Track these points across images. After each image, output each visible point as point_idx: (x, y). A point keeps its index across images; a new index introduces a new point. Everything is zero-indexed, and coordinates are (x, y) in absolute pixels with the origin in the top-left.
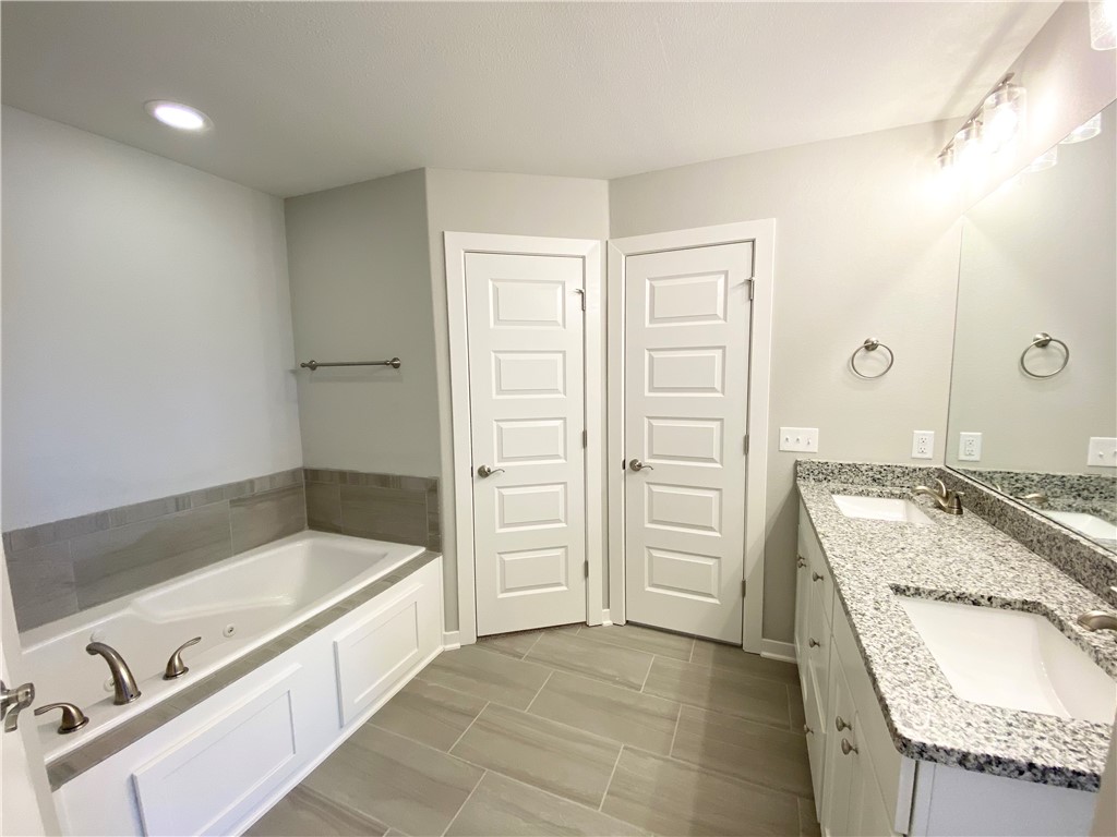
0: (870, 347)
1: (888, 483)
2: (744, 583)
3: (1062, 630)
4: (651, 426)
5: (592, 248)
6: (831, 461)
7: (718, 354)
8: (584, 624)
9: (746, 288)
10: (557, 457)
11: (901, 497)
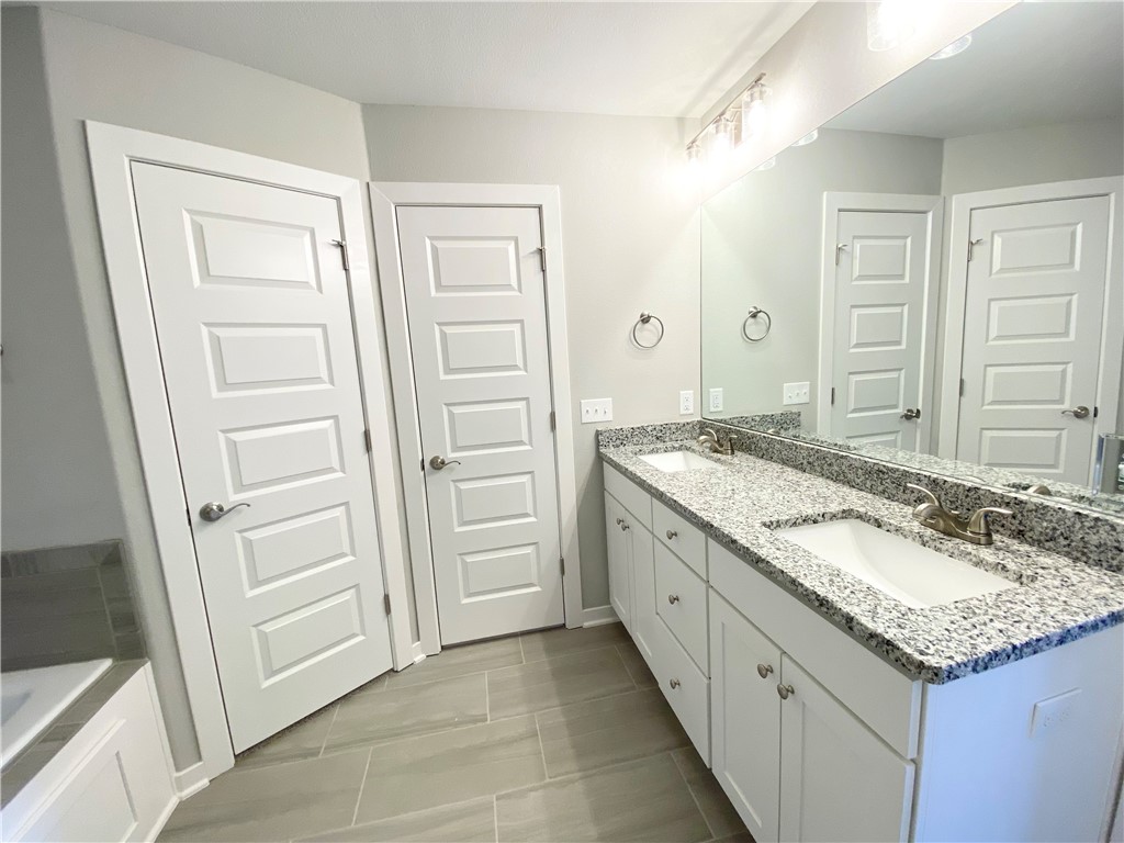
0: (645, 320)
1: (667, 439)
2: (562, 561)
3: (879, 526)
4: (451, 415)
5: (350, 189)
6: (625, 427)
7: (516, 328)
8: (393, 671)
9: (537, 258)
10: (331, 470)
11: (680, 449)
